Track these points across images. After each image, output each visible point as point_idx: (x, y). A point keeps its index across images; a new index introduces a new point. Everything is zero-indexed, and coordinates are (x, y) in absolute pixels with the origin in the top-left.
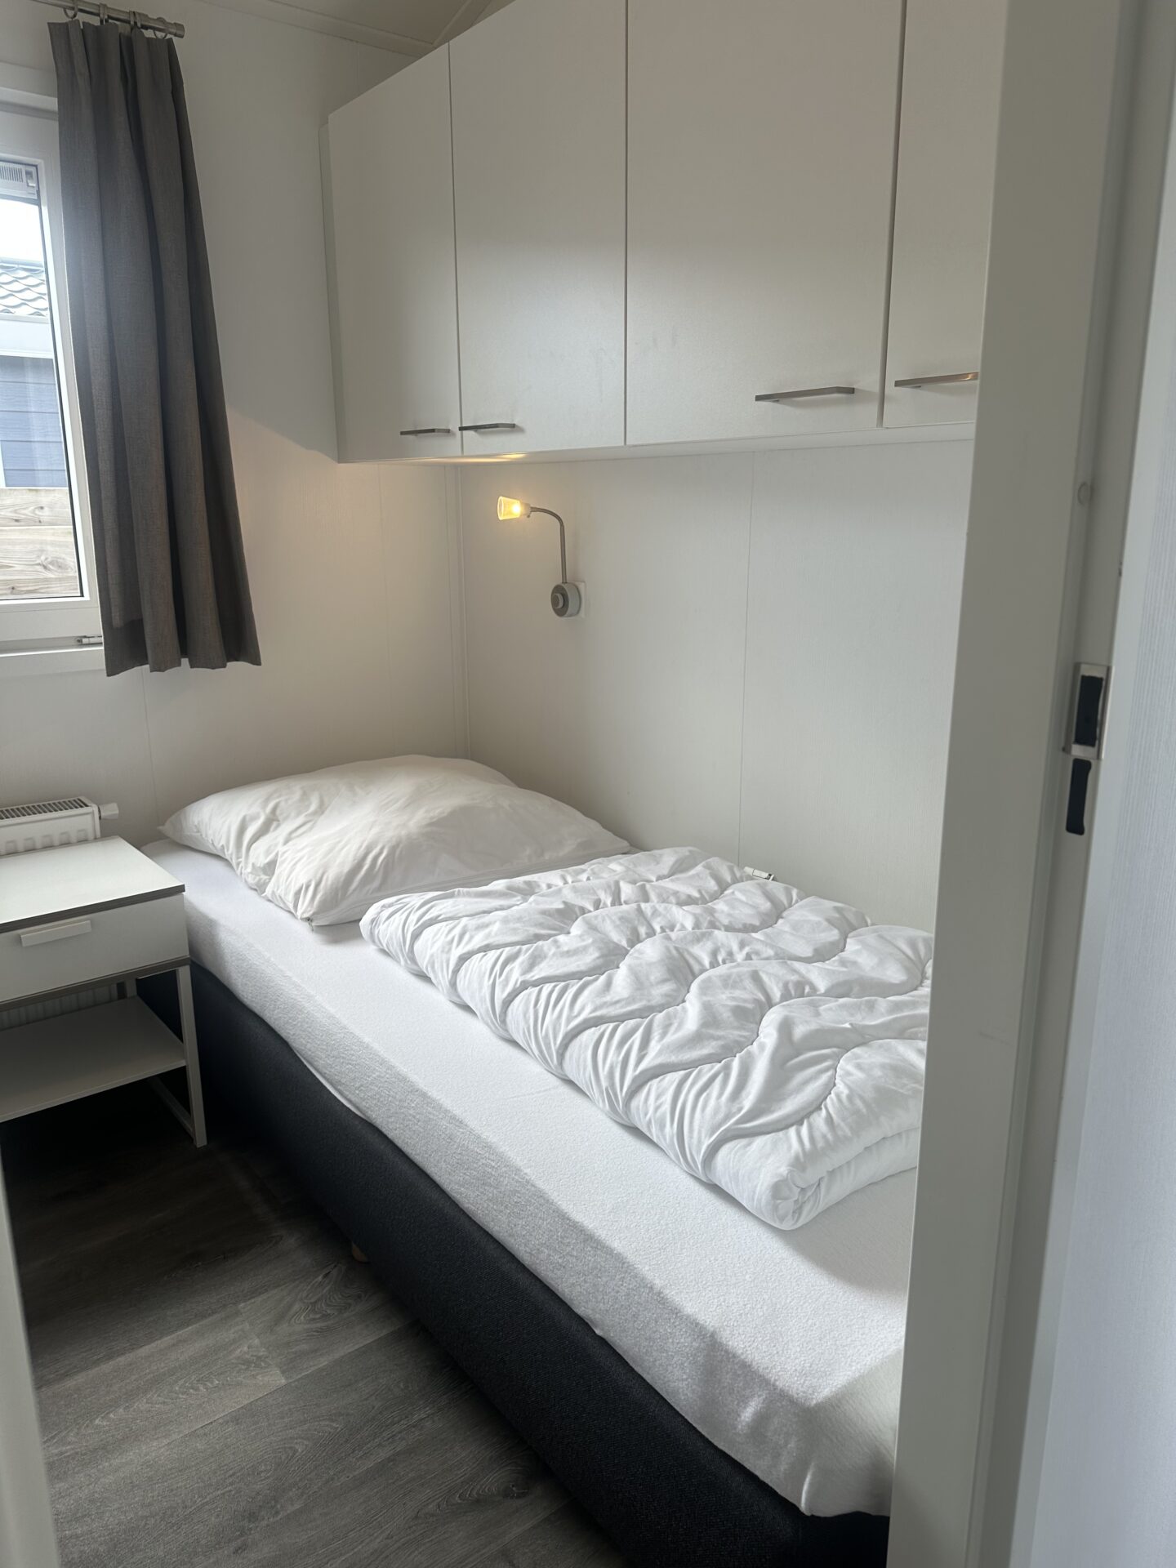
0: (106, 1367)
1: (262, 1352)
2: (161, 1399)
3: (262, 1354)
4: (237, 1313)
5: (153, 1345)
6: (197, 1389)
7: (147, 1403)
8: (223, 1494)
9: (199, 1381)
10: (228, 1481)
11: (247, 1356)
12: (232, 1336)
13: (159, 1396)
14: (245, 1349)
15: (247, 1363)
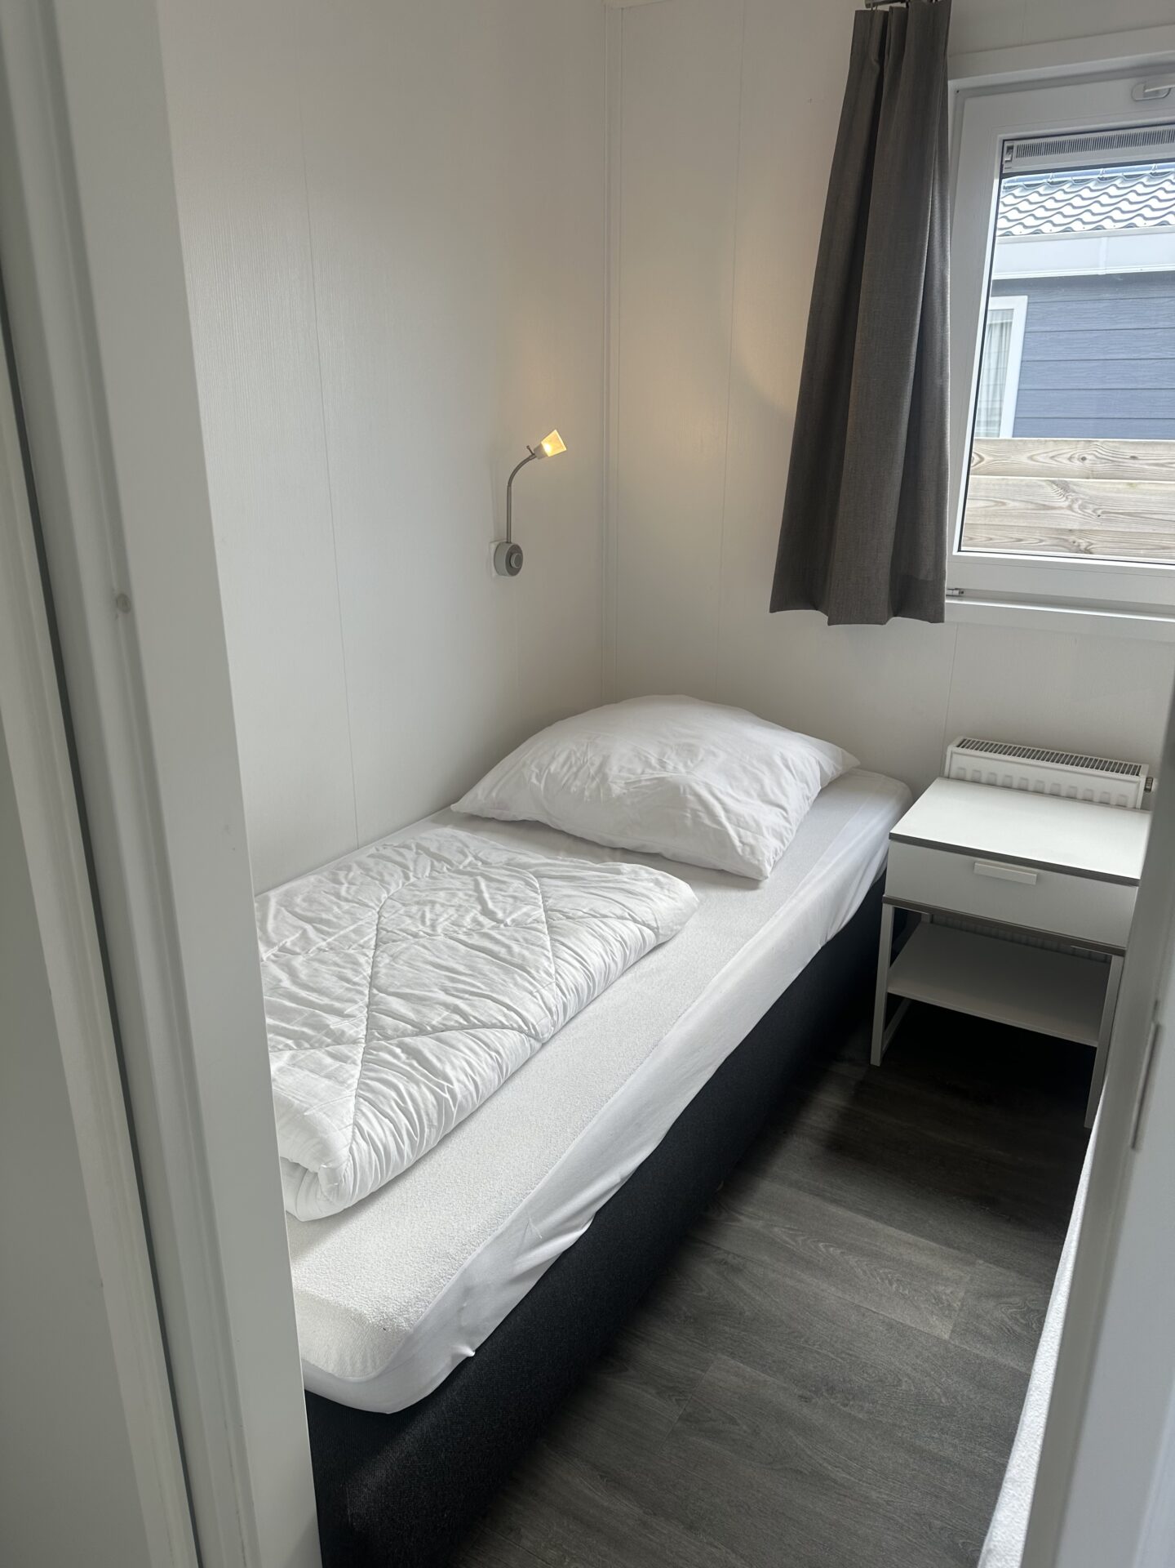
0: (861, 1219)
1: (956, 1305)
2: (865, 1268)
3: (955, 1305)
4: (973, 1264)
5: (900, 1232)
6: (891, 1284)
7: (856, 1262)
8: (833, 1359)
9: (898, 1280)
10: (843, 1355)
11: (944, 1297)
12: (950, 1274)
13: (867, 1265)
14: (948, 1291)
15: (939, 1300)
